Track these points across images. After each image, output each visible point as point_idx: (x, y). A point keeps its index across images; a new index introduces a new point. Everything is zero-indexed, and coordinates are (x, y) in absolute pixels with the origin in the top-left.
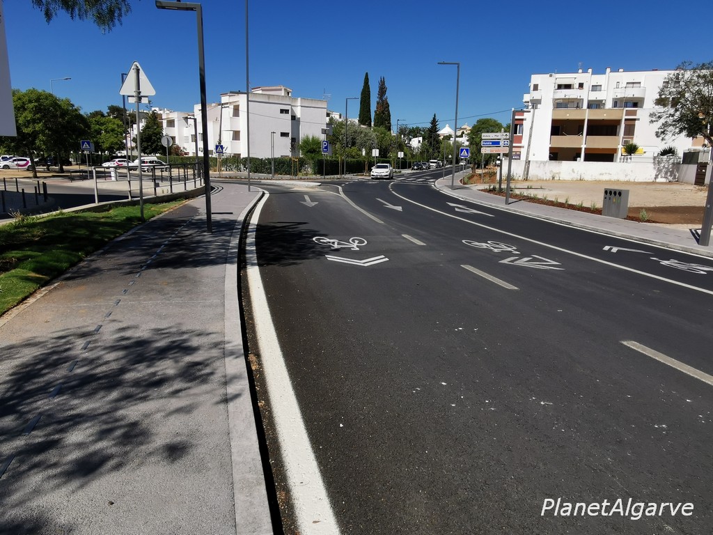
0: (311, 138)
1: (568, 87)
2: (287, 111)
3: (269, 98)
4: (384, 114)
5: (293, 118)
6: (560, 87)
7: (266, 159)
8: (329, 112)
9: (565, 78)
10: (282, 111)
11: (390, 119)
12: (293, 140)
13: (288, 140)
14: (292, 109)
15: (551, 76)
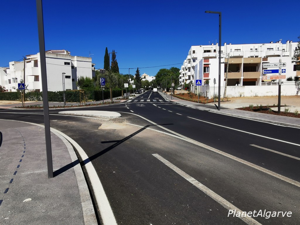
0: (85, 78)
1: (209, 51)
2: (68, 64)
3: (57, 56)
4: (115, 67)
5: (73, 67)
6: (205, 51)
7: (58, 92)
8: (93, 64)
9: (207, 47)
10: (66, 63)
11: (118, 70)
12: (73, 80)
13: (70, 80)
14: (71, 62)
15: (201, 46)
